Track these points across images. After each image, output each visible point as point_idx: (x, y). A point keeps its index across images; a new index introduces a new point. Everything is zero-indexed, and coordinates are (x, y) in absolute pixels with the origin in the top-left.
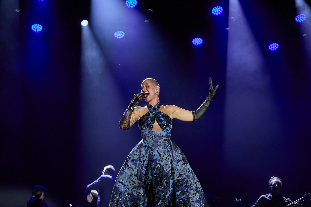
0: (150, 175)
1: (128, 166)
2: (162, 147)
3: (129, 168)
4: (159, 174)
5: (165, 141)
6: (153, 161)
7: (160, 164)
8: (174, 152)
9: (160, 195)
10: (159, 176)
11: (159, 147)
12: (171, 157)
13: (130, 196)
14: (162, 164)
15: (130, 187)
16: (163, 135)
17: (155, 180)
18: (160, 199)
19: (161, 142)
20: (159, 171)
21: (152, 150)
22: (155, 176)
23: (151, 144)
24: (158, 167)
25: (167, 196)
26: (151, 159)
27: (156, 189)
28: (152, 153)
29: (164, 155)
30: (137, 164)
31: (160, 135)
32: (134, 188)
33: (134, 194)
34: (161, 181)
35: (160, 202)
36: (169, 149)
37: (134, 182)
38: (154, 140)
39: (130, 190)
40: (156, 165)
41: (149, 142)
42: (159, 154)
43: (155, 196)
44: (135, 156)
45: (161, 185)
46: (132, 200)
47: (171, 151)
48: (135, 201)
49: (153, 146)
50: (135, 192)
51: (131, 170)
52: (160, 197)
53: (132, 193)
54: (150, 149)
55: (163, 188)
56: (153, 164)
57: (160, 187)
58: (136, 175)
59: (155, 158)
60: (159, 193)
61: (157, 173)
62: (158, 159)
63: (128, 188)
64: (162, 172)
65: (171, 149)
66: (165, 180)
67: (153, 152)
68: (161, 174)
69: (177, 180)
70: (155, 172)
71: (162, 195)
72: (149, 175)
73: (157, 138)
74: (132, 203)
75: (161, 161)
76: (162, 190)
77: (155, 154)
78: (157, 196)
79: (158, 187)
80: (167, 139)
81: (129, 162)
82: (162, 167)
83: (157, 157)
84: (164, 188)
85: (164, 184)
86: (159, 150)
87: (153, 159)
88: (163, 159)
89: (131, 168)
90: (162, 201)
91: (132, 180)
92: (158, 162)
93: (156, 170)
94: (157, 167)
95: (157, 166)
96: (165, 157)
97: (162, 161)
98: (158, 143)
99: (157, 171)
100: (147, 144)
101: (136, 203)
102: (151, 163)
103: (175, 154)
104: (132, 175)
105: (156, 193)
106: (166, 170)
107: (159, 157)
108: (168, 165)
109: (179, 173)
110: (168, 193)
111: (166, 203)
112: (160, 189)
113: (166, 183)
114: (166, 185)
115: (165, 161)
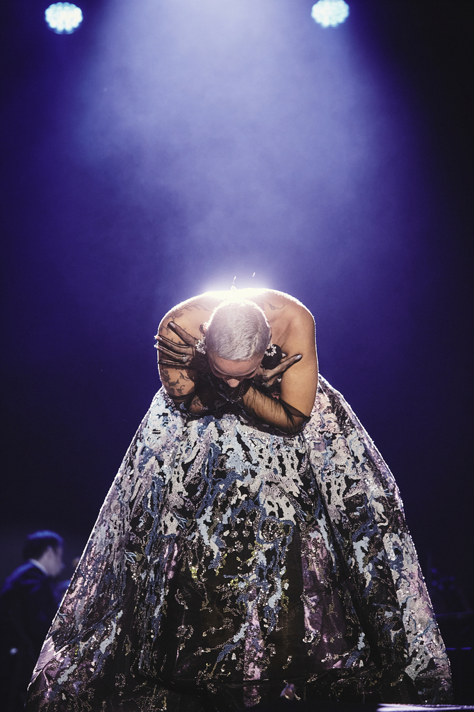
0: (205, 522)
4: (240, 527)
6: (222, 475)
7: (244, 490)
9: (243, 607)
10: (240, 537)
14: (254, 485)
17: (226, 551)
18: (244, 621)
20: (239, 516)
21: (220, 432)
22: (226, 533)
24: (238, 500)
25: (272, 602)
27: (226, 586)
29: (261, 451)
34: (247, 554)
35: (242, 630)
40: (230, 494)
42: (245, 448)
43: (225, 612)
45: (248, 570)
52: (241, 616)
56: (221, 486)
57: (241, 580)
59: (228, 465)
60: (238, 601)
61: (233, 524)
64: (253, 516)
66: (265, 546)
67: (222, 438)
69: (345, 504)
70: (225, 522)
72: (200, 521)
75: (249, 475)
76: (249, 588)
77: (229, 450)
78: (230, 613)
79: (235, 578)
82: (251, 498)
83: (235, 461)
84: (260, 575)
85: (259, 562)
86: (243, 431)
87: (221, 466)
88: (257, 465)
92: (239, 483)
93: (229, 512)
94: (233, 502)
95: (236, 498)
96: (266, 458)
97: (254, 474)
99: (232, 516)
102: (214, 483)
105: (227, 599)
106: (270, 503)
107: (247, 463)
108: (277, 484)
109: (346, 477)
110: (279, 587)
111: (269, 625)
112: (242, 585)
113: (269, 554)
114: (268, 563)
115: (263, 474)
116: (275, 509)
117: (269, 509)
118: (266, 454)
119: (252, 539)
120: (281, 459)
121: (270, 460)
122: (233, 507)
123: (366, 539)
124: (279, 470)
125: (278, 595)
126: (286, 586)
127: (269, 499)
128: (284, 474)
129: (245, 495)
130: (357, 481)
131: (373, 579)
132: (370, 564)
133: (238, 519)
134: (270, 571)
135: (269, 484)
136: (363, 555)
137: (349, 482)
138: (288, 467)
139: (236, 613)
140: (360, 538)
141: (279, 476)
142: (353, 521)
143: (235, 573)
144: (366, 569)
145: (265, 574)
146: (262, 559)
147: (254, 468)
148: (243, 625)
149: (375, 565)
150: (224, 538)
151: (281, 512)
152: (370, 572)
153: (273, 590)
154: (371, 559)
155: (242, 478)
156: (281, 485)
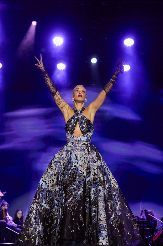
1: (51, 167)
2: (79, 151)
3: (51, 169)
4: (73, 175)
5: (84, 145)
6: (70, 163)
7: (75, 166)
8: (91, 154)
9: (72, 193)
10: (73, 177)
11: (77, 151)
12: (88, 158)
13: (50, 192)
14: (78, 165)
15: (50, 185)
16: (82, 140)
17: (69, 179)
18: (72, 196)
19: (79, 146)
20: (73, 172)
21: (71, 154)
22: (69, 176)
23: (71, 148)
24: (73, 168)
25: (79, 193)
26: (69, 161)
27: (68, 187)
28: (71, 156)
29: (80, 158)
30: (58, 165)
31: (80, 140)
32: (53, 186)
33: (52, 190)
34: (74, 181)
35: (71, 198)
36: (86, 152)
37: (53, 180)
38: (74, 144)
39: (50, 187)
41: (70, 146)
42: (76, 157)
43: (67, 193)
44: (57, 159)
45: (74, 184)
46: (50, 196)
47: (88, 153)
48: (52, 197)
49: (72, 150)
50: (53, 189)
51: (53, 170)
52: (71, 195)
53: (51, 190)
54: (69, 152)
55: (75, 186)
56: (69, 165)
57: (72, 186)
58: (55, 175)
59: (72, 160)
60: (71, 191)
61: (72, 174)
62: (74, 161)
63: (49, 186)
64: (76, 173)
65: (88, 152)
66: (79, 180)
68: (75, 174)
69: (93, 178)
70: (69, 173)
71: (74, 192)
73: (77, 142)
74: (50, 198)
75: (77, 163)
76: (74, 189)
78: (68, 194)
79: (71, 185)
80: (86, 143)
81: (53, 163)
82: (76, 168)
83: (74, 159)
84: (77, 186)
85: (77, 183)
86: (76, 153)
87: (70, 161)
88: (79, 161)
89: (53, 168)
90: (74, 197)
91: (52, 179)
92: (74, 164)
93: (71, 171)
94: (72, 168)
96: (81, 160)
97: (78, 163)
98: (77, 147)
100: (68, 148)
101: (52, 198)
102: (68, 165)
103: (92, 156)
104: (53, 174)
105: (68, 190)
106: (81, 171)
107: (76, 160)
108: (83, 166)
109: (95, 173)
110: (81, 190)
111: (78, 198)
112: (72, 187)
113: (79, 182)
114: (79, 184)
115: (80, 163)
116: (82, 172)
117: (80, 172)
118: (81, 159)
119: (76, 178)
120: (85, 161)
121: (82, 160)
122: (72, 170)
123: (95, 188)
124: (84, 163)
125: (80, 192)
126: (83, 190)
127: (81, 170)
128: (85, 164)
129: (75, 167)
130: (97, 175)
131: (93, 199)
132: (94, 195)
133: (73, 173)
134: (79, 186)
135: (81, 166)
136: (93, 192)
137: (95, 174)
138: (86, 163)
139: (70, 194)
140: (94, 188)
141: (84, 164)
142: (93, 183)
143: (71, 184)
144: (92, 196)
145: (78, 186)
146: (78, 183)
147: (78, 161)
148: (71, 197)
149: (95, 195)
150: (69, 177)
151: (83, 173)
152: (93, 197)
153: (79, 190)
154: (94, 194)
155: (75, 163)
156: (84, 167)
